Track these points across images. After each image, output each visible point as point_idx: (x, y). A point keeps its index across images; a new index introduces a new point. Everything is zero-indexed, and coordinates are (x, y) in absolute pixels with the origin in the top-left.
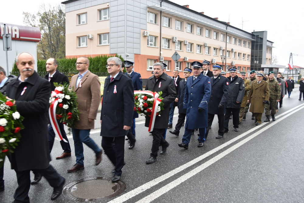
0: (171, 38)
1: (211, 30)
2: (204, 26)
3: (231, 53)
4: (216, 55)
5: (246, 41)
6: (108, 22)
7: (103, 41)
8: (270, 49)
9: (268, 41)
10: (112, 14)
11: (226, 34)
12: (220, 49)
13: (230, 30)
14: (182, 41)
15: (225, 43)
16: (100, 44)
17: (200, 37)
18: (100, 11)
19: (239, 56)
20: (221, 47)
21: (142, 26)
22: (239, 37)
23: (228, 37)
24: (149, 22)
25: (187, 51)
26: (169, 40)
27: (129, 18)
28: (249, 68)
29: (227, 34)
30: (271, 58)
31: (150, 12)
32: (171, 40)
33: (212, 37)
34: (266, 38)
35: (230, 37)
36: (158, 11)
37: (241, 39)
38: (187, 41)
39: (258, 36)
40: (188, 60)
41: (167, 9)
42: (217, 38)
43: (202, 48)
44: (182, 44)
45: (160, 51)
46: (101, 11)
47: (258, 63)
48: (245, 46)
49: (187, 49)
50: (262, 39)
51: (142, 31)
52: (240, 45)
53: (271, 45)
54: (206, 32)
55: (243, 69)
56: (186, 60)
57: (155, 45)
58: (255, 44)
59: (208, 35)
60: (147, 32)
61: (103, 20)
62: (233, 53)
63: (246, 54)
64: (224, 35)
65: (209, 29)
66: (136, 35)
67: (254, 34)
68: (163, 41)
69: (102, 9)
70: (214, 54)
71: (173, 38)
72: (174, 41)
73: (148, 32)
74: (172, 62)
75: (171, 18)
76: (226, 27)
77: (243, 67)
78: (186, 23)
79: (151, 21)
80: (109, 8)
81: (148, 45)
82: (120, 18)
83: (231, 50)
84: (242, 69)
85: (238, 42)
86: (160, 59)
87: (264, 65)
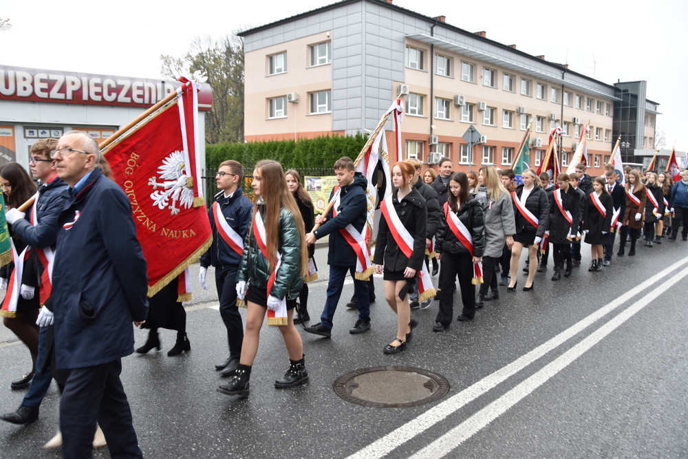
0: (452, 98)
1: (531, 81)
2: (518, 72)
3: (571, 126)
4: (542, 130)
5: (603, 103)
6: (329, 69)
7: (318, 106)
8: (652, 116)
9: (648, 101)
10: (336, 53)
11: (562, 88)
12: (550, 119)
13: (569, 80)
14: (475, 104)
15: (561, 106)
16: (312, 111)
17: (511, 95)
18: (312, 47)
20: (552, 115)
21: (396, 76)
22: (587, 94)
23: (566, 95)
24: (410, 67)
25: (484, 124)
26: (447, 103)
27: (370, 60)
28: (609, 156)
29: (565, 89)
30: (653, 137)
31: (411, 48)
32: (453, 103)
33: (534, 95)
34: (645, 95)
35: (570, 95)
36: (427, 44)
37: (593, 98)
38: (483, 104)
39: (627, 91)
40: (485, 141)
41: (444, 41)
42: (543, 97)
43: (513, 116)
44: (475, 110)
45: (431, 124)
46: (315, 47)
47: (628, 146)
48: (600, 112)
49: (485, 119)
50: (635, 97)
51: (396, 85)
52: (591, 109)
53: (654, 110)
54: (521, 85)
55: (596, 158)
56: (481, 141)
57: (421, 112)
58: (621, 107)
59: (525, 90)
60: (405, 87)
61: (318, 64)
62: (577, 126)
63: (602, 129)
64: (557, 90)
65: (528, 78)
66: (384, 94)
67: (618, 86)
68: (436, 104)
69: (316, 44)
70: (538, 129)
71: (456, 98)
72: (459, 103)
73: (407, 86)
74: (454, 145)
75: (453, 58)
76: (561, 74)
77: (596, 155)
78: (482, 67)
79: (413, 64)
80: (329, 41)
81: (407, 112)
82: (352, 61)
83: (571, 121)
84: (594, 159)
85: (586, 104)
86: (430, 139)
87: (640, 150)
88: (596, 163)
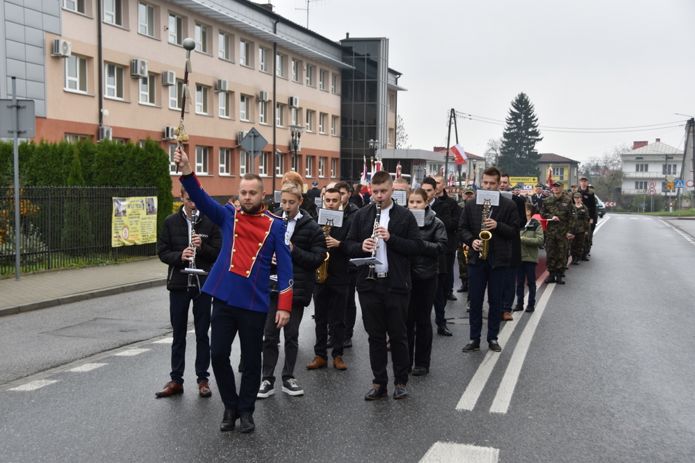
0: (127, 63)
1: (232, 36)
2: (216, 22)
3: (286, 110)
5: (327, 72)
8: (393, 92)
9: (389, 70)
11: (274, 48)
12: (258, 100)
13: (284, 34)
14: (157, 75)
15: (272, 78)
17: (205, 59)
19: (307, 122)
20: (261, 93)
21: (49, 23)
22: (307, 58)
24: (65, 8)
25: (170, 107)
26: (119, 71)
28: (337, 159)
29: (278, 50)
30: (394, 127)
32: (128, 70)
33: (235, 59)
35: (284, 58)
37: (314, 64)
38: (172, 74)
42: (247, 63)
43: (209, 94)
44: (157, 83)
45: (100, 106)
48: (324, 88)
49: (170, 98)
50: (374, 64)
52: (311, 83)
53: (394, 84)
55: (320, 163)
56: (170, 136)
57: (83, 85)
58: (354, 80)
59: (224, 51)
62: (294, 111)
63: (327, 114)
64: (266, 51)
65: (228, 31)
66: (32, 53)
67: (347, 45)
68: (106, 73)
70: (243, 116)
71: (134, 65)
72: (137, 73)
76: (271, 25)
77: (320, 157)
78: (167, 11)
79: (70, 4)
81: (65, 85)
83: (286, 101)
84: (317, 165)
85: (305, 73)
86: (100, 132)
87: (383, 150)
88: (320, 170)
